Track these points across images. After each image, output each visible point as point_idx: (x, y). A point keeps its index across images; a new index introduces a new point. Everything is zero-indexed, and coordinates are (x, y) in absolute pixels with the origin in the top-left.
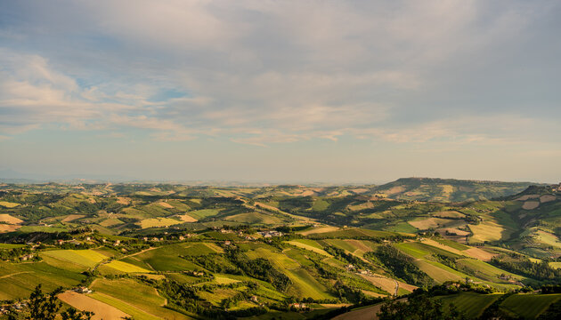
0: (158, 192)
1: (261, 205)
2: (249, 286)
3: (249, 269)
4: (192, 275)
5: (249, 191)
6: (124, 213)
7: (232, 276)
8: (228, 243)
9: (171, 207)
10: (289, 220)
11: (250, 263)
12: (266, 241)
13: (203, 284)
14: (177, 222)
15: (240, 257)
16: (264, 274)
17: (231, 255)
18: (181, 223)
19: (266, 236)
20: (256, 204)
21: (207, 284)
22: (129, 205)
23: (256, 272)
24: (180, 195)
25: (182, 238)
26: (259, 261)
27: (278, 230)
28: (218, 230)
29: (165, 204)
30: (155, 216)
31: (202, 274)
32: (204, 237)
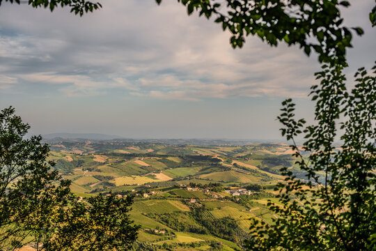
0: (137, 150)
1: (239, 163)
2: (212, 245)
3: (214, 228)
4: (153, 233)
5: (229, 150)
6: (99, 171)
7: (196, 235)
8: (193, 201)
9: (147, 165)
10: (266, 179)
11: (216, 222)
12: (233, 200)
13: (164, 242)
14: (151, 180)
15: (205, 216)
16: (229, 233)
17: (197, 213)
18: (155, 181)
19: (234, 195)
20: (234, 162)
21: (169, 242)
22: (104, 163)
23: (221, 231)
24: (158, 153)
25: (146, 195)
26: (224, 220)
27: (249, 188)
28: (184, 188)
29: (141, 162)
30: (129, 175)
31: (164, 232)
32: (169, 194)
